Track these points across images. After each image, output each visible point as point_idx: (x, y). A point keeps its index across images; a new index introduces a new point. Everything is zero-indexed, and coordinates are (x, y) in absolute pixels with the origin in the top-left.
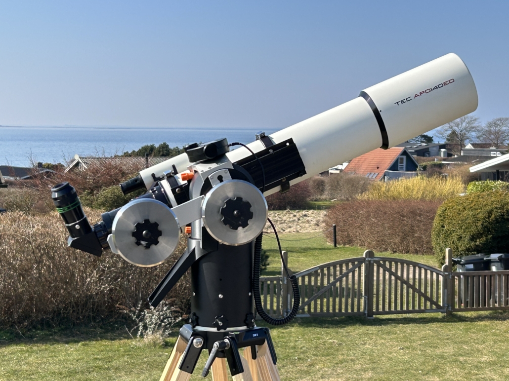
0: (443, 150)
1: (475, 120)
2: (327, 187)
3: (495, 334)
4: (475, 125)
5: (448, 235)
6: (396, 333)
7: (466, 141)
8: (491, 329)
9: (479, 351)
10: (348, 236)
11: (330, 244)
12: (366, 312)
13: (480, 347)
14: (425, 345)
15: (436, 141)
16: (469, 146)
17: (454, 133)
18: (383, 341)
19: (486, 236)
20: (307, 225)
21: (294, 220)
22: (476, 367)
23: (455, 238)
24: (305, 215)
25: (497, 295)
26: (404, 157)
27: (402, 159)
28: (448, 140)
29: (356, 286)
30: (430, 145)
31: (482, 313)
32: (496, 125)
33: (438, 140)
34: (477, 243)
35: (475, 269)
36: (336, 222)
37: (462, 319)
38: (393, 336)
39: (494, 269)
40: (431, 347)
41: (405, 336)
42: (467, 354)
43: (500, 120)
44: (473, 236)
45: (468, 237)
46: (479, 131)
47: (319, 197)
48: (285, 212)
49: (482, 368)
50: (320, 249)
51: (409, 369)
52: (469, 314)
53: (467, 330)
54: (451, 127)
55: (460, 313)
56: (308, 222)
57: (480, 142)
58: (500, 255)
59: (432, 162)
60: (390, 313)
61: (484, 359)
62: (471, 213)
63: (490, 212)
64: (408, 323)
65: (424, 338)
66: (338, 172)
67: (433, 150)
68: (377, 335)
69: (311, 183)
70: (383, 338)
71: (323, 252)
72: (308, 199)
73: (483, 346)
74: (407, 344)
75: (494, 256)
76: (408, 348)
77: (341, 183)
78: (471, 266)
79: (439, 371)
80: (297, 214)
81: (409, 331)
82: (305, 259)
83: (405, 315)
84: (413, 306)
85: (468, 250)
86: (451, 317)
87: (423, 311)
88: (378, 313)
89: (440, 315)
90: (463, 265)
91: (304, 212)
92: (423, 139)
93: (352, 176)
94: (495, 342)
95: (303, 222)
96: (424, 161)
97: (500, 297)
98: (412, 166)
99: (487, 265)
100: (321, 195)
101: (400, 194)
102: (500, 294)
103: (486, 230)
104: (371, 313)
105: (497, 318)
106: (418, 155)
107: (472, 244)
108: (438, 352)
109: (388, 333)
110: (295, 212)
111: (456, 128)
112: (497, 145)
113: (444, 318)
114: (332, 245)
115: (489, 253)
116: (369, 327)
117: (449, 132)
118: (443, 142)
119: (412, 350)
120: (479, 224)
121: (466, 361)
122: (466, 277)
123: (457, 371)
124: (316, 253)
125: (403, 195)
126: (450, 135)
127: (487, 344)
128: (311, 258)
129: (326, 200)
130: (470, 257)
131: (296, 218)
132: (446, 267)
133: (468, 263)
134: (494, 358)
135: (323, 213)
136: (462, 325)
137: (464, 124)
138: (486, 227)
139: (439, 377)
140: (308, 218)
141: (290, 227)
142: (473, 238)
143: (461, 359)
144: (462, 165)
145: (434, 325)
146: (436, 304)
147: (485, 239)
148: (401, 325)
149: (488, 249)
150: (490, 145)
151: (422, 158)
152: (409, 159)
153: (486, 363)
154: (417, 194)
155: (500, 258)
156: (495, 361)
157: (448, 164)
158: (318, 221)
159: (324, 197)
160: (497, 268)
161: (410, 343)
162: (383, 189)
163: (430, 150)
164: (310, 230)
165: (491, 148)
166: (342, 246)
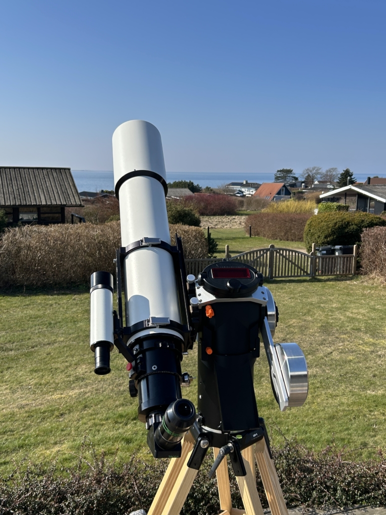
0: (303, 184)
1: (320, 169)
2: (245, 204)
3: (338, 290)
4: (320, 171)
5: (312, 235)
6: (286, 289)
7: (315, 180)
8: (336, 286)
9: (331, 300)
10: (257, 231)
11: (248, 235)
12: (269, 277)
13: (332, 298)
14: (302, 296)
15: (300, 180)
16: (316, 182)
17: (309, 175)
18: (279, 294)
19: (333, 236)
20: (235, 224)
21: (229, 221)
22: (331, 310)
23: (316, 237)
24: (234, 219)
25: (338, 267)
26: (284, 188)
27: (283, 189)
28: (306, 179)
29: (265, 261)
30: (297, 182)
31: (330, 277)
32: (330, 171)
33: (301, 179)
34: (328, 240)
35: (327, 254)
36: (251, 224)
37: (320, 281)
38: (284, 291)
39: (337, 254)
40: (305, 297)
41: (291, 291)
42: (325, 302)
43: (332, 169)
44: (326, 236)
45: (323, 237)
46: (321, 174)
47: (241, 209)
48: (224, 217)
49: (334, 311)
50: (243, 238)
51: (295, 312)
52: (323, 278)
53: (323, 287)
54: (308, 173)
55: (318, 277)
56: (236, 222)
57: (322, 180)
58: (340, 246)
59: (297, 191)
60: (282, 277)
61: (334, 305)
62: (325, 224)
63: (336, 224)
64: (292, 283)
65: (301, 292)
66: (250, 196)
67: (298, 184)
68: (276, 290)
69: (237, 202)
70: (279, 292)
71: (244, 239)
72: (236, 210)
73: (333, 297)
74: (292, 296)
75: (337, 247)
76: (293, 298)
77: (252, 202)
78: (325, 252)
79: (311, 313)
80: (230, 218)
81: (292, 287)
82: (235, 243)
83: (289, 278)
84: (294, 274)
85: (323, 243)
86: (314, 279)
87: (299, 276)
88: (276, 277)
89: (308, 278)
90: (321, 251)
91: (234, 217)
92: (293, 179)
93: (258, 198)
94: (339, 295)
95: (233, 222)
96: (293, 190)
97: (340, 268)
98: (288, 193)
99: (333, 252)
100: (242, 208)
101: (284, 209)
102: (340, 267)
103: (333, 233)
104: (272, 277)
105: (338, 280)
106: (291, 187)
107: (326, 240)
108: (309, 300)
109: (282, 289)
110: (229, 217)
111: (310, 173)
112: (330, 182)
113: (310, 280)
114: (249, 236)
115: (334, 245)
116: (271, 285)
117: (307, 175)
118: (303, 180)
119: (295, 300)
120: (330, 229)
121: (324, 306)
122: (323, 259)
123: (321, 313)
124: (241, 240)
125: (286, 210)
126: (307, 177)
127: (335, 296)
128: (238, 243)
129: (244, 210)
130: (324, 247)
131: (229, 220)
132: (312, 253)
133: (323, 250)
134: (340, 305)
135: (243, 217)
136: (320, 284)
137: (314, 171)
138: (333, 231)
139: (311, 318)
140: (236, 220)
141: (227, 225)
142: (326, 237)
143: (322, 305)
144: (313, 192)
145: (305, 284)
146: (307, 272)
147: (332, 237)
148: (288, 284)
149: (334, 243)
150: (326, 182)
151: (293, 188)
152: (286, 189)
153: (336, 308)
154: (292, 209)
155: (340, 248)
156: (340, 307)
157: (306, 192)
158: (241, 222)
159: (243, 209)
160: (338, 254)
161: (294, 295)
162: (275, 207)
163: (297, 184)
164: (236, 227)
165: (328, 184)
166: (254, 236)
